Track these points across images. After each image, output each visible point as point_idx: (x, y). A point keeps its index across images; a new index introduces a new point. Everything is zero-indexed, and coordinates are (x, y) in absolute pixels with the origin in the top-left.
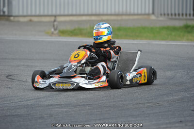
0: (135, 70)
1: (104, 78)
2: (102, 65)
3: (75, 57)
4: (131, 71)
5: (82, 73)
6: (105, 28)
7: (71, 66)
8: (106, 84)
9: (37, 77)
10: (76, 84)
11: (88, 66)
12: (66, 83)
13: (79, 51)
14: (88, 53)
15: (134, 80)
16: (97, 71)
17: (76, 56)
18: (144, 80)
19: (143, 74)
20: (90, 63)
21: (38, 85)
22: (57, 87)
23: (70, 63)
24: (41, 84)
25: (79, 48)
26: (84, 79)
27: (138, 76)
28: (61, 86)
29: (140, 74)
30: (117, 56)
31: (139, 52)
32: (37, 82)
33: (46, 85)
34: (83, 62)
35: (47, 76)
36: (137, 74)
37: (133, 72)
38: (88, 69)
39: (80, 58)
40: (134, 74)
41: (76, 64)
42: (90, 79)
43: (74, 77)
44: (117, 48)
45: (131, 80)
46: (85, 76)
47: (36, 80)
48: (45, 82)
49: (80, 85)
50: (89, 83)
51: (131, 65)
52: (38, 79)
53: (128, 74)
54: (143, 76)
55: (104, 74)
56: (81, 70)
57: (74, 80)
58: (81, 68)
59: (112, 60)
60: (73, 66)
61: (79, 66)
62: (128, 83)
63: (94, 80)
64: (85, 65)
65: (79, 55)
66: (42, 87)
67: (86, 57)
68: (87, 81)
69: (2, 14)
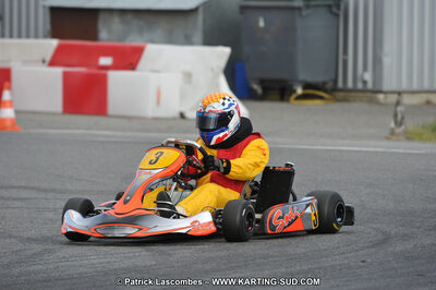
69: (360, 86)
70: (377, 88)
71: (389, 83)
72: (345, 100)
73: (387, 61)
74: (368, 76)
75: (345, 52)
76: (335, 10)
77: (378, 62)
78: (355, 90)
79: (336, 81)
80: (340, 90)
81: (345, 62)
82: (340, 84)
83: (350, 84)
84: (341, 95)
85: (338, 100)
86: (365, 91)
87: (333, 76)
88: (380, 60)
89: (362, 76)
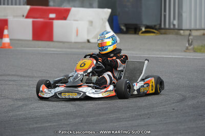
0: (143, 80)
1: (111, 88)
2: (108, 75)
3: (81, 66)
4: (138, 81)
5: (88, 82)
6: (109, 38)
7: (77, 75)
8: (113, 94)
9: (42, 86)
10: (82, 93)
11: (95, 75)
12: (72, 92)
13: (85, 60)
14: (95, 62)
15: (142, 90)
16: (103, 81)
17: (83, 65)
18: (152, 90)
19: (151, 84)
20: (97, 72)
21: (43, 94)
22: (63, 96)
23: (76, 72)
24: (46, 93)
25: (85, 57)
26: (90, 88)
27: (146, 86)
28: (67, 96)
29: (148, 84)
30: (124, 65)
31: (146, 62)
32: (42, 92)
33: (51, 95)
34: (89, 71)
35: (52, 86)
36: (145, 84)
37: (140, 81)
38: (94, 78)
39: (86, 67)
40: (142, 83)
41: (82, 73)
42: (96, 88)
43: (80, 86)
44: (124, 57)
45: (138, 90)
46: (92, 85)
47: (41, 89)
48: (50, 91)
49: (87, 94)
50: (96, 93)
51: (138, 74)
52: (43, 89)
53: (135, 84)
54: (151, 86)
55: (110, 84)
56: (87, 79)
57: (80, 89)
58: (87, 77)
59: (119, 69)
60: (79, 76)
61: (86, 75)
62: (136, 93)
63: (101, 89)
64: (91, 74)
65: (85, 64)
66: (48, 96)
67: (93, 66)
68: (94, 91)
69: (172, 27)
70: (180, 28)
71: (185, 25)
72: (165, 33)
73: (184, 15)
74: (176, 22)
75: (165, 11)
77: (180, 15)
78: (169, 29)
79: (160, 25)
80: (162, 29)
81: (165, 16)
82: (163, 26)
83: (167, 26)
84: (163, 31)
85: (161, 34)
86: (174, 29)
87: (159, 22)
88: (182, 15)
89: (173, 22)
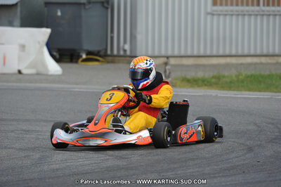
69: (122, 53)
70: (133, 55)
71: (141, 51)
72: (112, 62)
73: (139, 37)
74: (127, 47)
75: (112, 31)
76: (106, 5)
77: (133, 37)
78: (119, 56)
79: (106, 50)
80: (109, 56)
81: (112, 38)
82: (109, 52)
83: (115, 52)
84: (110, 58)
85: (108, 62)
86: (125, 56)
87: (104, 47)
88: (135, 37)
89: (123, 46)
